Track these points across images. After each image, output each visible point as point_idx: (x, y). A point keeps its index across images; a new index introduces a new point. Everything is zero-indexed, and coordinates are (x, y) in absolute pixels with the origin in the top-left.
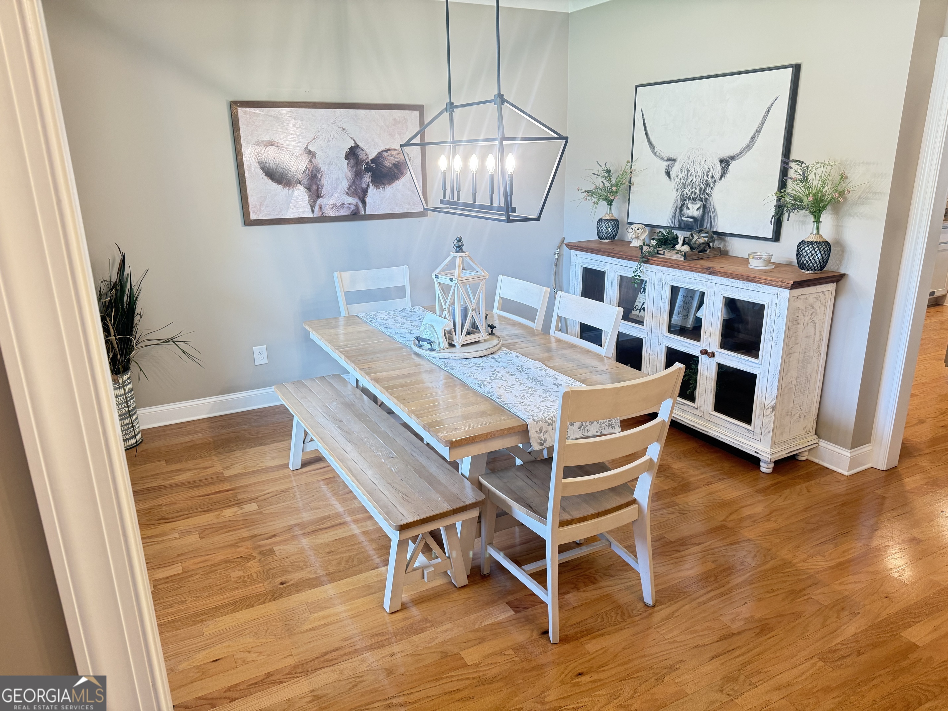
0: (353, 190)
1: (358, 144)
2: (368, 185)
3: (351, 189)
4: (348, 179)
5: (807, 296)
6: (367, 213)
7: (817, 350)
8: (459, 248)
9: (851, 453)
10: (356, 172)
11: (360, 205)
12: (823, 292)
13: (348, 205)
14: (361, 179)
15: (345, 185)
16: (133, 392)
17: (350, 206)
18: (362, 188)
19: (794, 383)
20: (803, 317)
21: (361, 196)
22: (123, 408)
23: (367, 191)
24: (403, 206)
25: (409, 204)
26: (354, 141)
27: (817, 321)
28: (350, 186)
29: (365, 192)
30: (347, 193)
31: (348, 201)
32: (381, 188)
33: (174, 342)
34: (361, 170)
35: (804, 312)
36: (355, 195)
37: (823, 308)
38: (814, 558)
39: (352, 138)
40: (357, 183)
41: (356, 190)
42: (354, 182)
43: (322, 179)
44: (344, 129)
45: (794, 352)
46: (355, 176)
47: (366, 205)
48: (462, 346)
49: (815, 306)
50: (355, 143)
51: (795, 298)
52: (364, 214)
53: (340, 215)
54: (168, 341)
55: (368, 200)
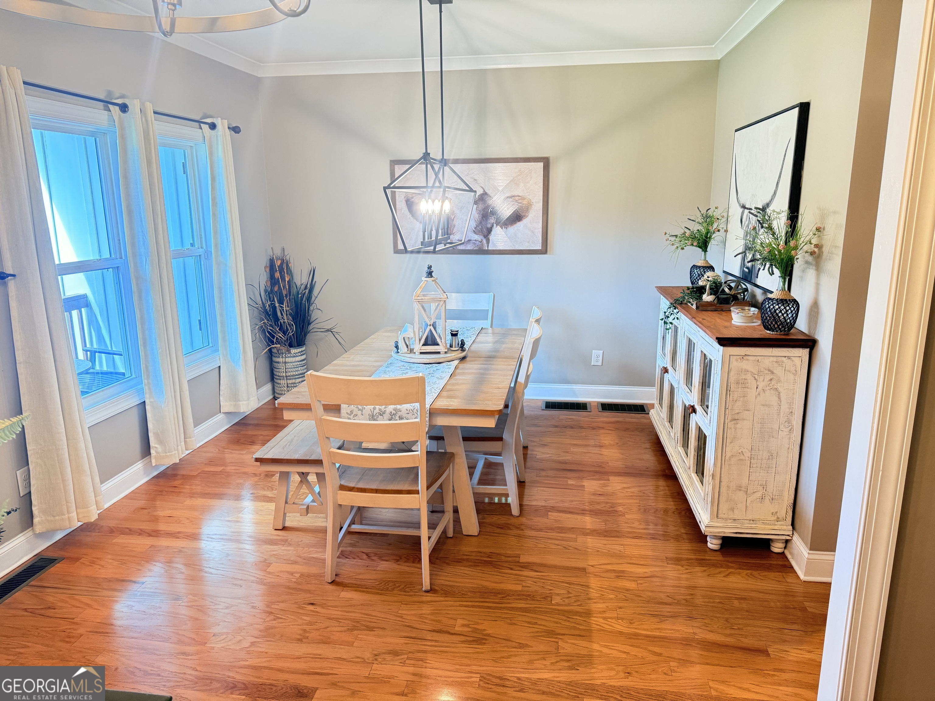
0: (479, 229)
1: (487, 191)
2: (493, 226)
3: (478, 228)
4: (476, 220)
5: (760, 358)
6: (490, 248)
7: (786, 424)
8: (430, 274)
9: (809, 553)
10: (483, 215)
11: (484, 241)
12: (789, 358)
13: (474, 241)
14: (487, 220)
15: (473, 224)
16: (305, 361)
17: (475, 242)
18: (487, 228)
19: (748, 454)
20: (754, 381)
21: (486, 234)
22: (292, 372)
23: (491, 230)
24: (522, 244)
25: (529, 242)
26: (483, 189)
27: (780, 389)
28: (477, 226)
29: (490, 231)
30: (474, 231)
31: (474, 238)
32: (504, 228)
33: (332, 332)
34: (487, 213)
35: (756, 376)
36: (481, 233)
37: (791, 377)
38: (619, 621)
39: (482, 187)
40: (483, 223)
41: (482, 229)
42: (481, 223)
43: (454, 220)
44: (475, 180)
45: (744, 419)
46: (482, 218)
47: (489, 242)
48: (421, 353)
49: (775, 371)
50: (484, 191)
51: (738, 357)
52: (487, 249)
53: (467, 249)
54: (328, 330)
55: (492, 237)
